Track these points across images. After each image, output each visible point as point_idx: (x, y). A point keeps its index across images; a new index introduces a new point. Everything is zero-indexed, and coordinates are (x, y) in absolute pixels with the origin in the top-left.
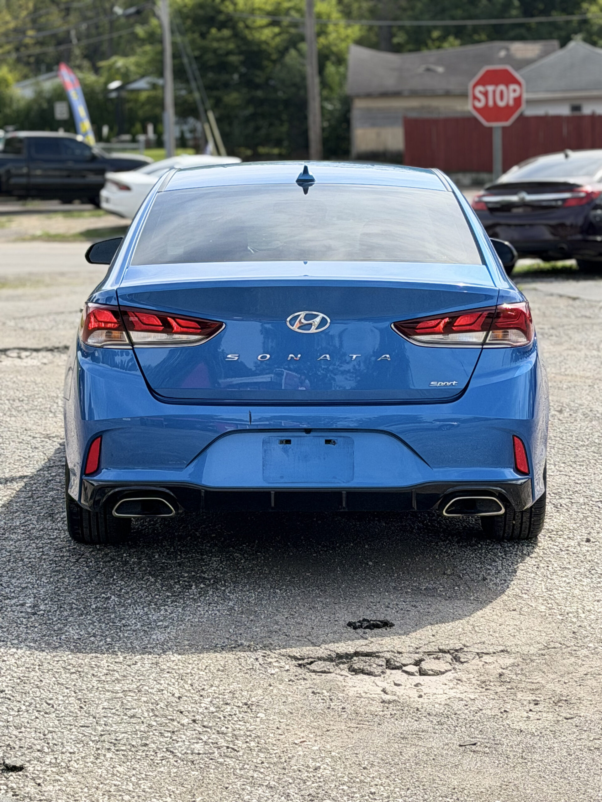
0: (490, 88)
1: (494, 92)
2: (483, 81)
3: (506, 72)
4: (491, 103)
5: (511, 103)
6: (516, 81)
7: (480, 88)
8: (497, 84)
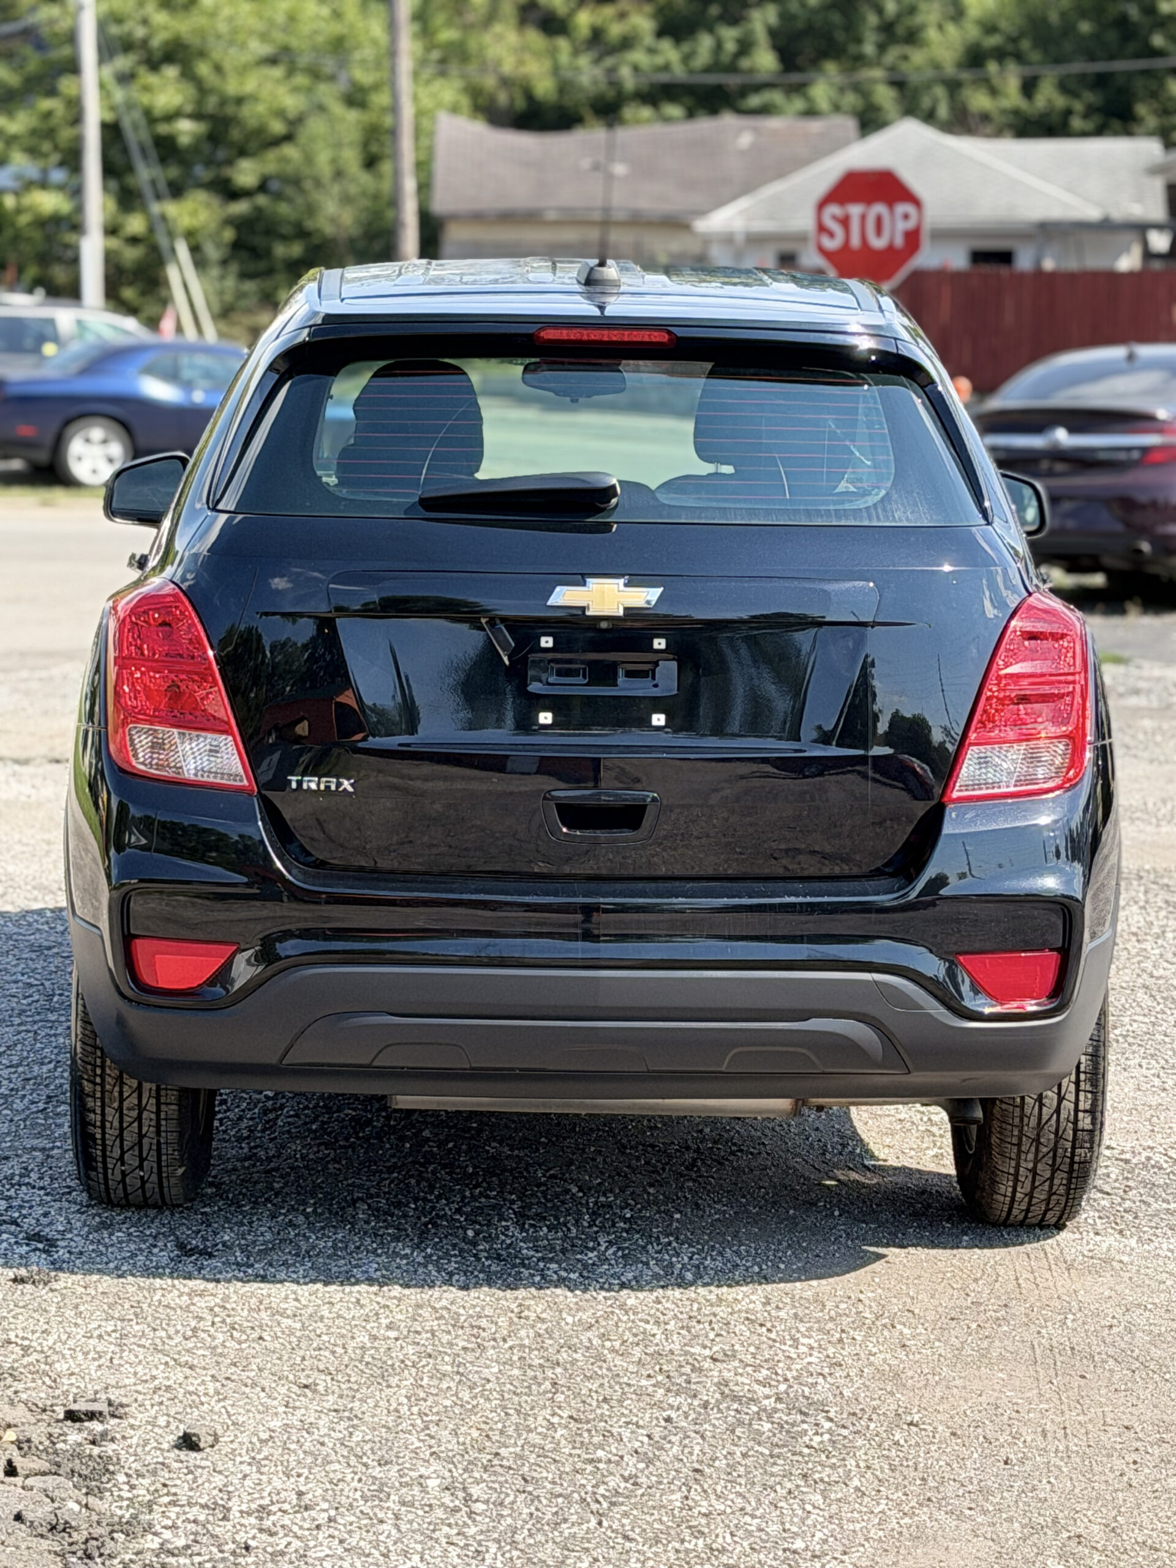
0: (855, 210)
1: (863, 218)
2: (840, 196)
3: (889, 177)
4: (855, 241)
5: (899, 242)
6: (909, 198)
7: (834, 209)
8: (869, 201)
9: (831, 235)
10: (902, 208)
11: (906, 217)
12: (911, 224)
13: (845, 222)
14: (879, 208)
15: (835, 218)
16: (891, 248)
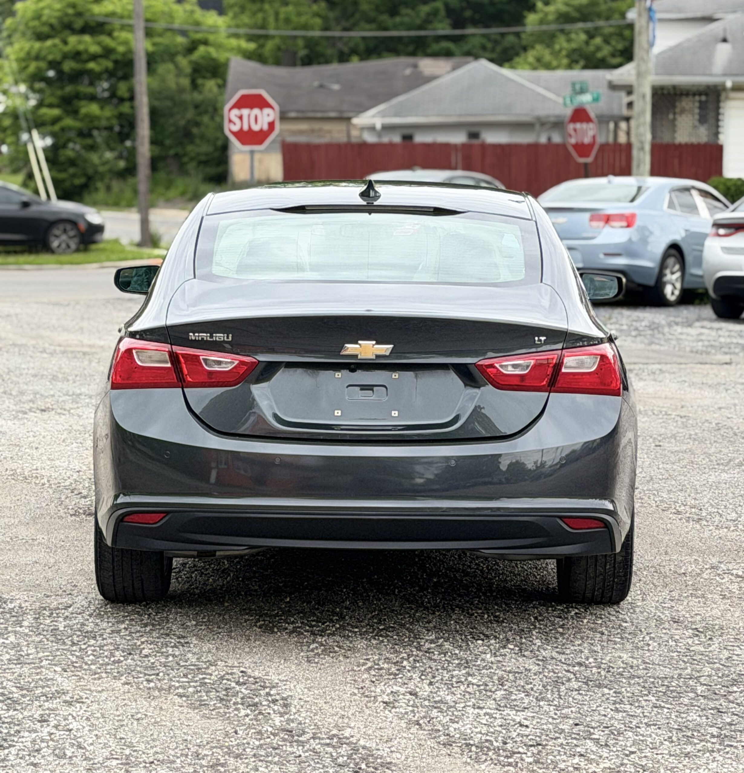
0: (245, 112)
1: (249, 116)
2: (239, 105)
3: (260, 97)
4: (246, 127)
5: (266, 127)
6: (269, 106)
7: (235, 112)
8: (251, 107)
9: (235, 124)
10: (267, 111)
11: (268, 115)
12: (270, 119)
13: (241, 118)
14: (256, 111)
15: (236, 116)
16: (261, 130)
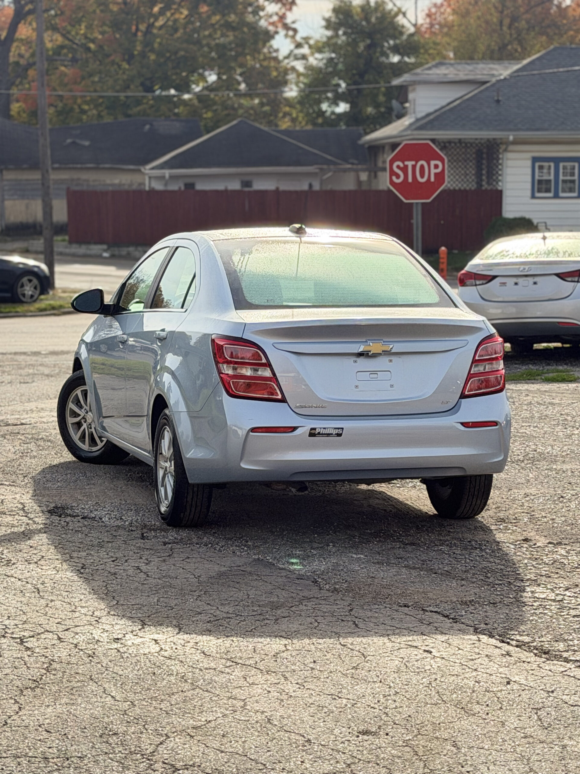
1: (414, 167)
2: (402, 156)
4: (410, 180)
5: (432, 179)
6: (438, 157)
7: (398, 163)
10: (433, 163)
11: (436, 167)
13: (405, 169)
14: (423, 163)
15: (399, 167)
16: (428, 182)
